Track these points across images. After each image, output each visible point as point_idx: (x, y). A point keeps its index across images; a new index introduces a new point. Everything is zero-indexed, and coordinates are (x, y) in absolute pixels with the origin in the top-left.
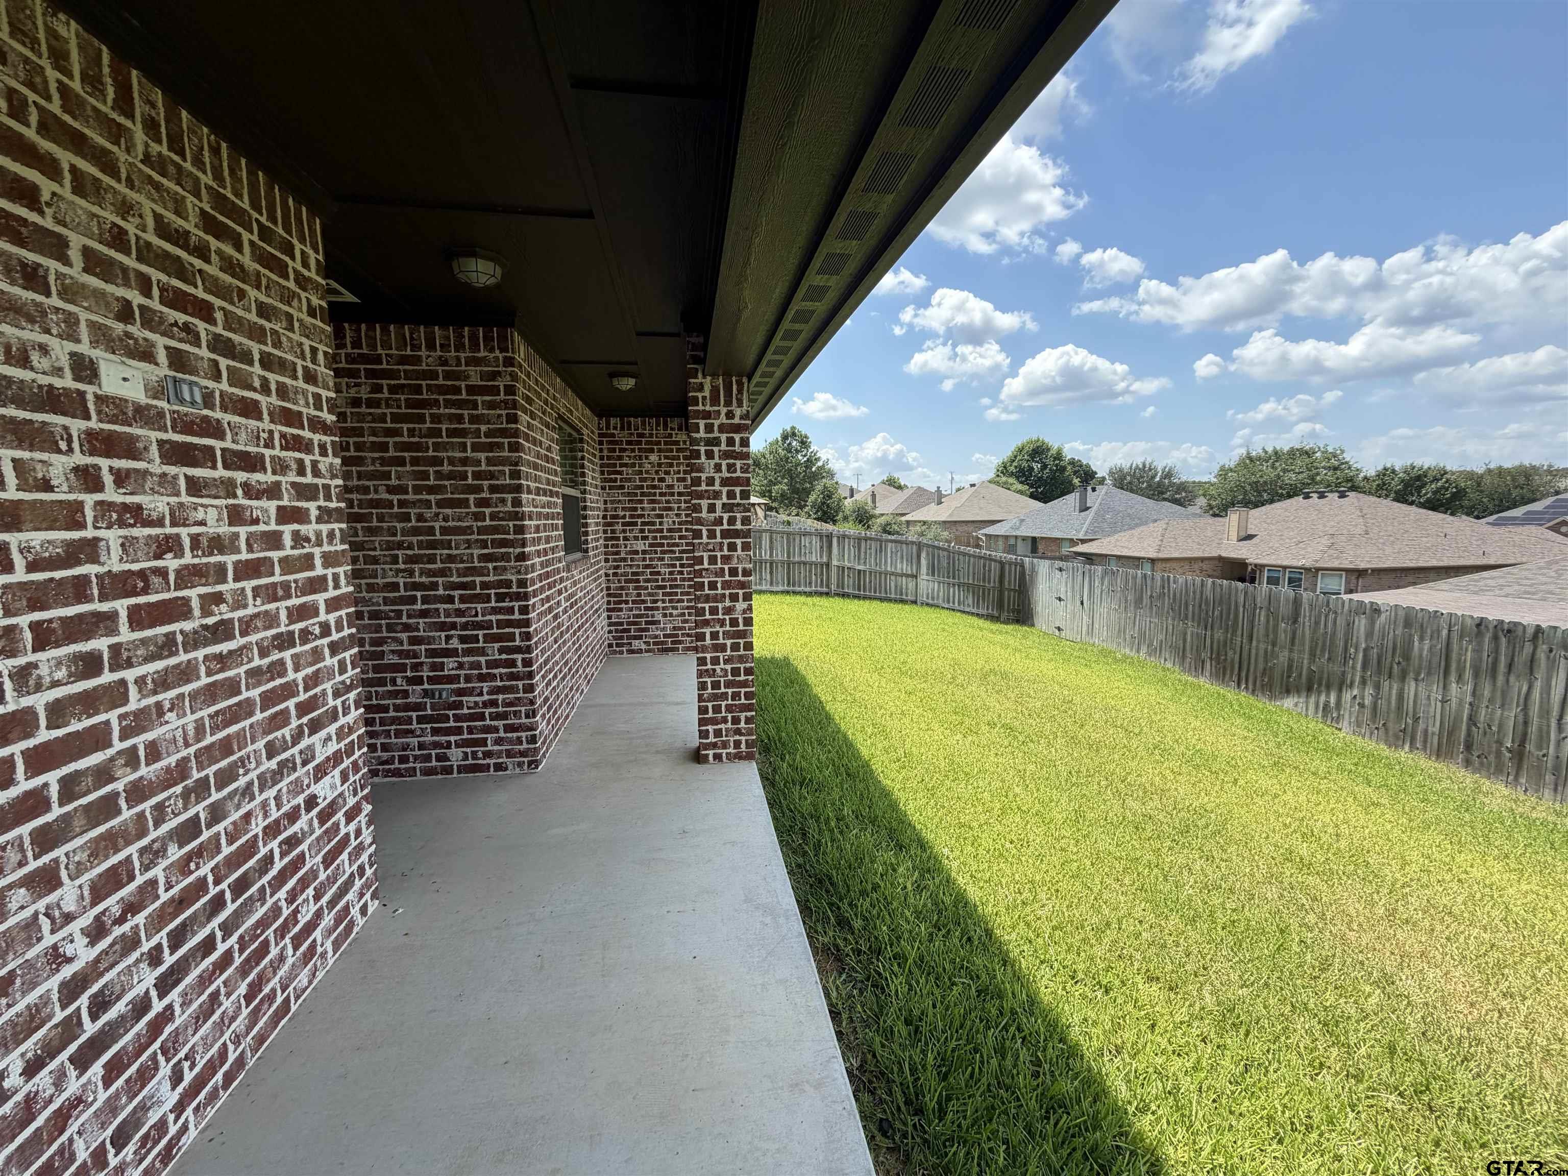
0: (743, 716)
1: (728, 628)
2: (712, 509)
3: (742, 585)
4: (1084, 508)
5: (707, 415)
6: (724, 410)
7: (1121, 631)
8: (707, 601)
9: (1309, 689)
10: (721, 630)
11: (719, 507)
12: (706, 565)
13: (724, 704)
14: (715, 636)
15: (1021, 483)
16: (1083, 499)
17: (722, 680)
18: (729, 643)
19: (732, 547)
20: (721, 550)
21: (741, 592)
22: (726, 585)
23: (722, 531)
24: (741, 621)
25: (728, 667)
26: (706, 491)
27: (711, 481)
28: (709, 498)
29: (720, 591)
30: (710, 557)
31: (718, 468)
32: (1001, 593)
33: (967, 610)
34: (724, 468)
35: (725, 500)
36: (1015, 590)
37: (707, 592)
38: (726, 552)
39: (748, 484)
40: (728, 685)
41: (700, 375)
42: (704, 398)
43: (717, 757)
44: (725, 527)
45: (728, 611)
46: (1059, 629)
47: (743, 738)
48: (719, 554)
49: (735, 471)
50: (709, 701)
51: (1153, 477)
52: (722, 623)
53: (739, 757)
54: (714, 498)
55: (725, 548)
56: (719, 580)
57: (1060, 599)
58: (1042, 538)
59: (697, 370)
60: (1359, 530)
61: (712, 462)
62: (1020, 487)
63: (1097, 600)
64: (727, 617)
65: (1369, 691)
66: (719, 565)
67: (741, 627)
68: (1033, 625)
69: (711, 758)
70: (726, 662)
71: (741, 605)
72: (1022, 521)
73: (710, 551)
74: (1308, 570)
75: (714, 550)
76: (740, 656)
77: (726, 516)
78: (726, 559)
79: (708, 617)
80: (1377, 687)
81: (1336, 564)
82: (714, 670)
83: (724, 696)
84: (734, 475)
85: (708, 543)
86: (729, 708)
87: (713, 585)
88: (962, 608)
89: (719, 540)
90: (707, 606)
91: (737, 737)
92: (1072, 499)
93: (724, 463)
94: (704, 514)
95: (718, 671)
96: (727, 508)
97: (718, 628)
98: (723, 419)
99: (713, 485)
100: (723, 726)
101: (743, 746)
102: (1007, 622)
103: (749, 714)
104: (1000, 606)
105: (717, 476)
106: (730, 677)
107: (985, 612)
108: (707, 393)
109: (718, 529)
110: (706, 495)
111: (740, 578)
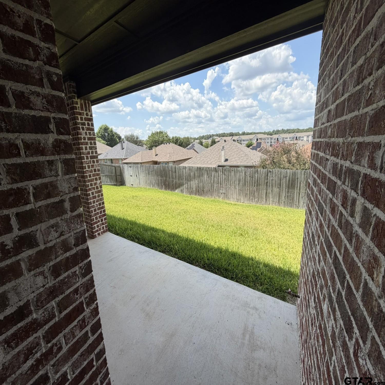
0: (103, 218)
1: (96, 190)
2: (86, 149)
3: (98, 175)
4: (123, 149)
5: (80, 114)
6: (85, 113)
7: (146, 182)
8: (89, 182)
9: (179, 187)
10: (94, 191)
11: (88, 148)
12: (87, 169)
13: (98, 216)
14: (93, 193)
15: (103, 140)
16: (122, 146)
17: (97, 208)
18: (97, 195)
19: (94, 162)
20: (91, 163)
21: (98, 177)
22: (94, 175)
23: (90, 156)
24: (99, 187)
25: (98, 203)
26: (84, 142)
27: (85, 139)
28: (85, 145)
29: (92, 178)
30: (88, 166)
31: (86, 133)
32: (116, 176)
33: (109, 184)
34: (88, 134)
35: (89, 145)
36: (119, 175)
37: (89, 178)
38: (92, 164)
39: (95, 140)
40: (99, 209)
41: (76, 98)
42: (79, 107)
43: (99, 234)
44: (91, 155)
45: (95, 184)
46: (132, 185)
47: (104, 226)
48: (90, 165)
49: (91, 135)
50: (94, 216)
51: (134, 139)
52: (94, 188)
53: (104, 232)
54: (86, 145)
55: (92, 162)
56: (91, 174)
57: (131, 176)
58: (114, 159)
59: (75, 96)
60: (173, 152)
61: (84, 132)
62: (103, 141)
63: (140, 175)
64: (95, 186)
65: (187, 185)
66: (91, 169)
67: (99, 189)
68: (125, 185)
69: (97, 235)
70: (97, 202)
71: (98, 182)
72: (107, 153)
73: (87, 164)
74: (167, 162)
75: (88, 164)
76: (100, 199)
77: (90, 151)
78: (93, 166)
79: (90, 187)
80: (187, 184)
81: (171, 161)
82: (94, 205)
83: (98, 213)
84: (91, 136)
85: (87, 161)
86: (100, 217)
87: (90, 176)
88: (107, 183)
89: (89, 160)
90: (89, 183)
91: (103, 226)
92: (119, 145)
93: (88, 132)
94: (84, 151)
95: (95, 205)
96: (91, 148)
97: (93, 191)
98: (85, 116)
99: (85, 140)
100: (99, 224)
101: (105, 228)
102: (119, 186)
103: (105, 217)
104: (117, 181)
105: (86, 136)
106: (99, 207)
107: (113, 184)
108: (79, 106)
109: (89, 155)
110: (84, 143)
111: (97, 172)
